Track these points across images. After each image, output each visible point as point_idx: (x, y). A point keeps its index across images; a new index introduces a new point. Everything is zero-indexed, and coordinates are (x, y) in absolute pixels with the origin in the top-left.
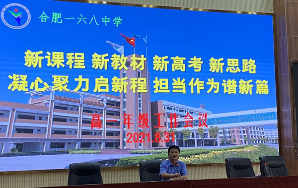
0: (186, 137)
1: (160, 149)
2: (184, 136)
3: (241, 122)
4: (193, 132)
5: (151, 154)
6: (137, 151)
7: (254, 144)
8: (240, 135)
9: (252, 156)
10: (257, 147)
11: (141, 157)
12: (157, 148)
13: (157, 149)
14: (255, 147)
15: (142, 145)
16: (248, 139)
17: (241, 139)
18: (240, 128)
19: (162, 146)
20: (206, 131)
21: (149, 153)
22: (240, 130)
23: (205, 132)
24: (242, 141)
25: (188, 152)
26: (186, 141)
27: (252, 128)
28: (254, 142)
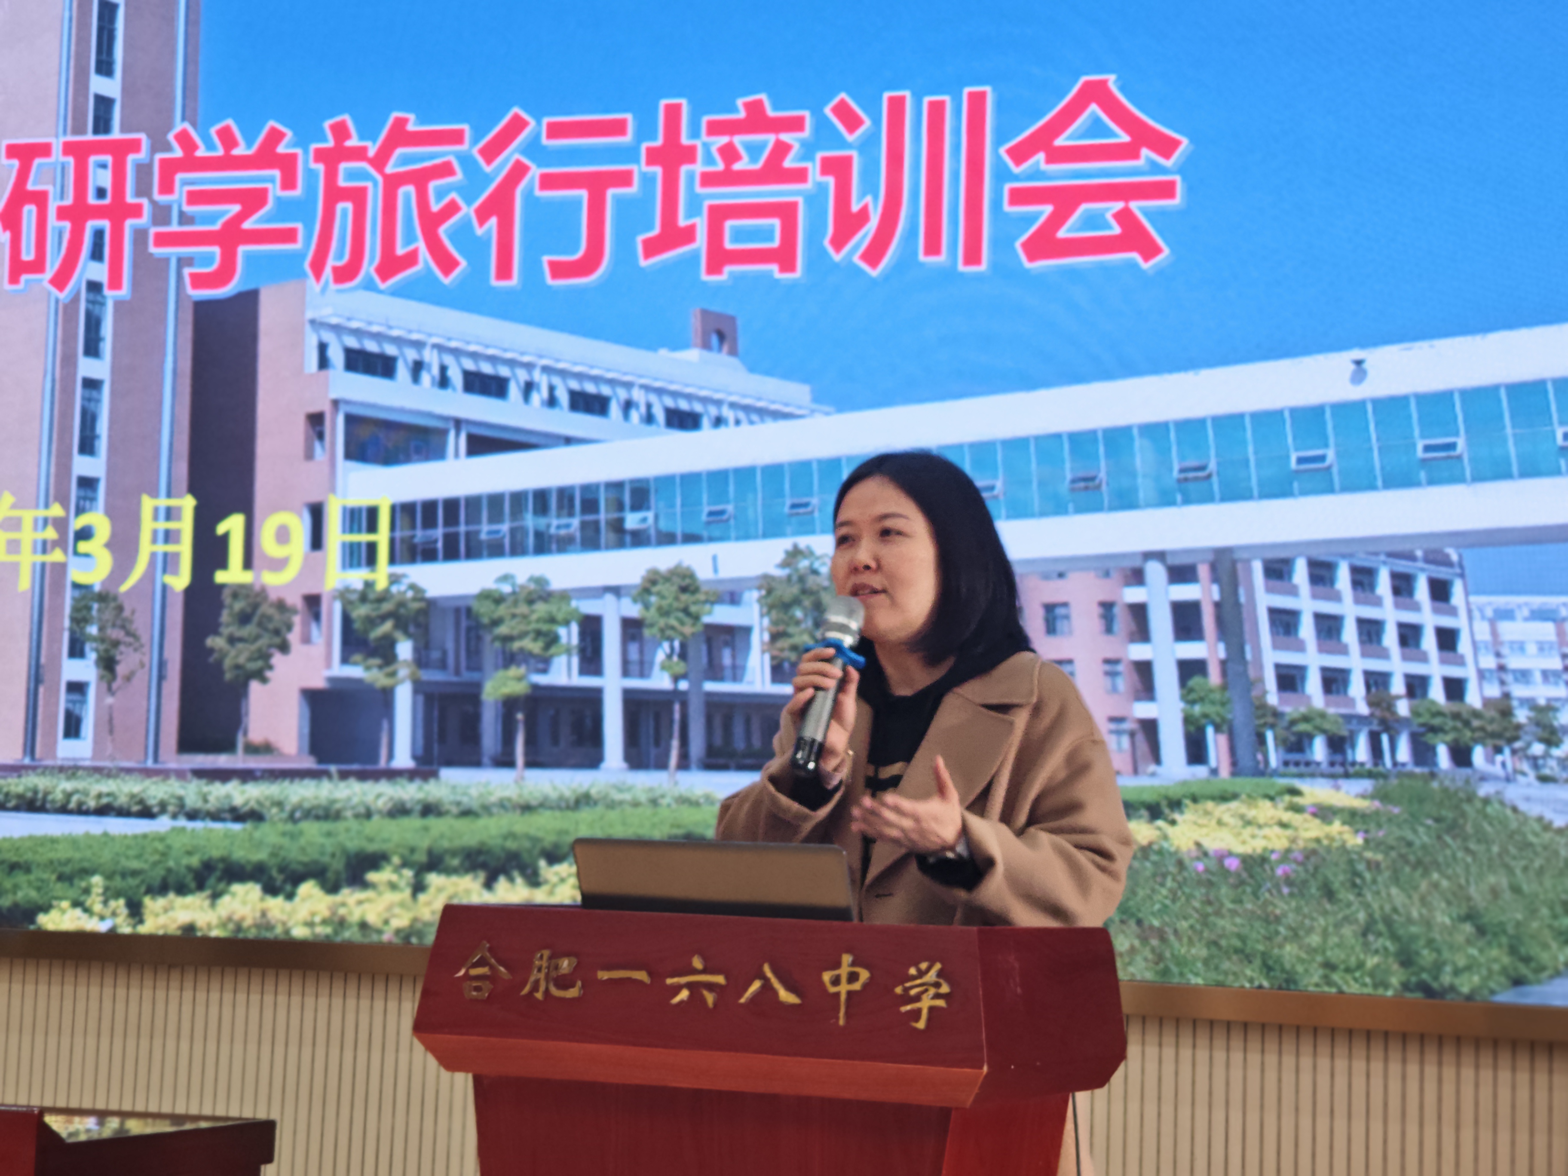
0: (510, 659)
1: (246, 776)
2: (490, 650)
3: (1165, 500)
4: (589, 607)
5: (163, 824)
6: (41, 782)
7: (1310, 770)
8: (1138, 652)
9: (1271, 920)
10: (1352, 817)
11: (73, 842)
12: (222, 761)
13: (223, 775)
14: (1324, 813)
15: (88, 727)
16: (1238, 714)
17: (1143, 710)
18: (1137, 577)
19: (266, 749)
20: (733, 599)
21: (146, 813)
22: (1134, 595)
23: (722, 615)
24: (1150, 728)
25: (522, 825)
26: (510, 705)
27: (1300, 574)
28: (1319, 750)
